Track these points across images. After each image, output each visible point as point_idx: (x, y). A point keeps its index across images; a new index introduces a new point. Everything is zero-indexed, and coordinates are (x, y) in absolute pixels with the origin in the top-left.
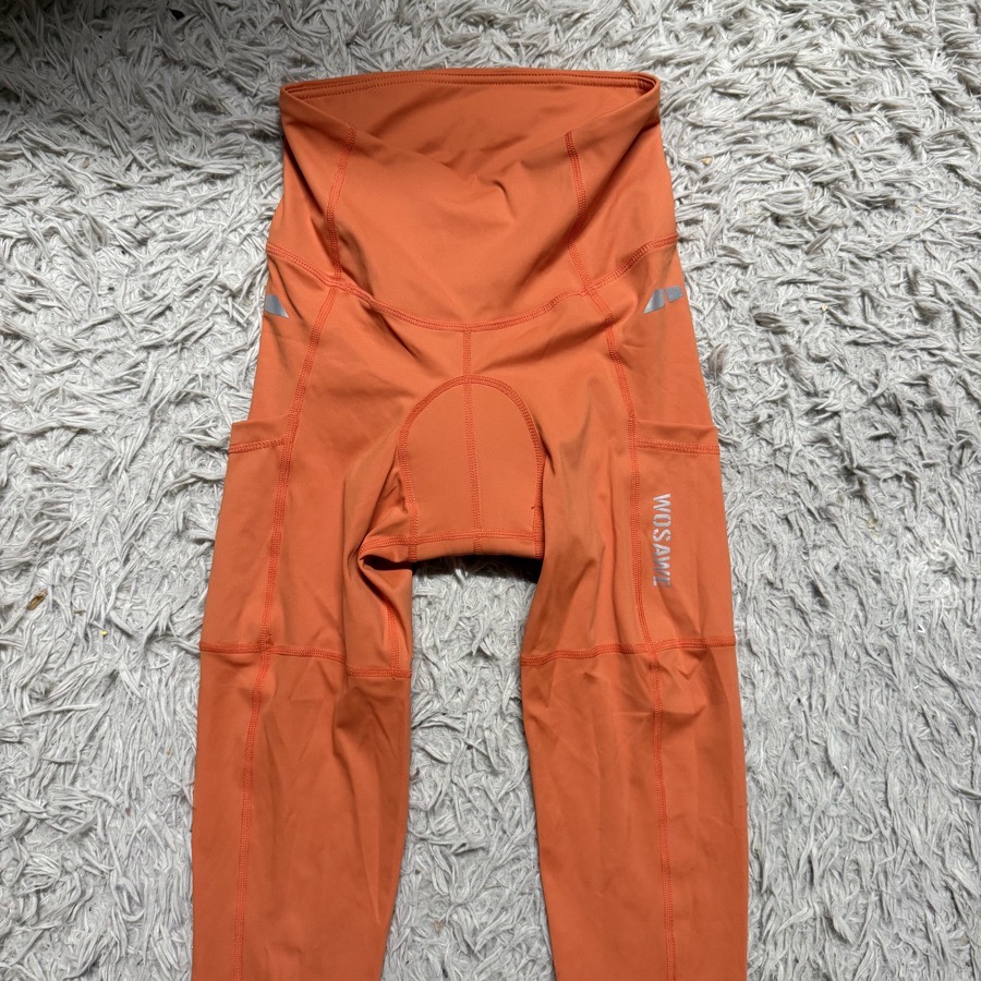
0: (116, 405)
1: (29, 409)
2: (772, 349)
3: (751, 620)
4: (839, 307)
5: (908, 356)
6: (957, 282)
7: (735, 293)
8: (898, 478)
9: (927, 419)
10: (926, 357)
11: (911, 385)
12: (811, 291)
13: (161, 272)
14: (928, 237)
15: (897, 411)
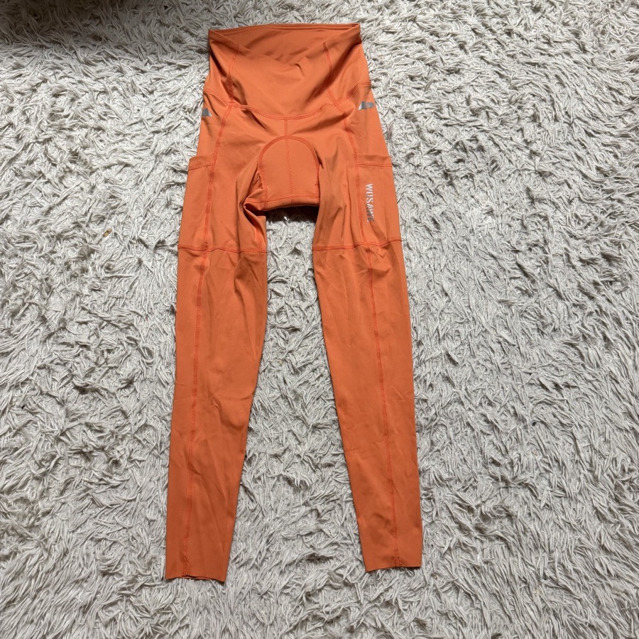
0: (141, 155)
1: (104, 158)
2: (412, 128)
3: (408, 236)
4: (438, 110)
5: (469, 129)
6: (487, 100)
7: (396, 107)
8: (466, 177)
9: (478, 154)
10: (475, 129)
11: (471, 141)
12: (427, 105)
13: (159, 103)
14: (474, 83)
15: (465, 150)
